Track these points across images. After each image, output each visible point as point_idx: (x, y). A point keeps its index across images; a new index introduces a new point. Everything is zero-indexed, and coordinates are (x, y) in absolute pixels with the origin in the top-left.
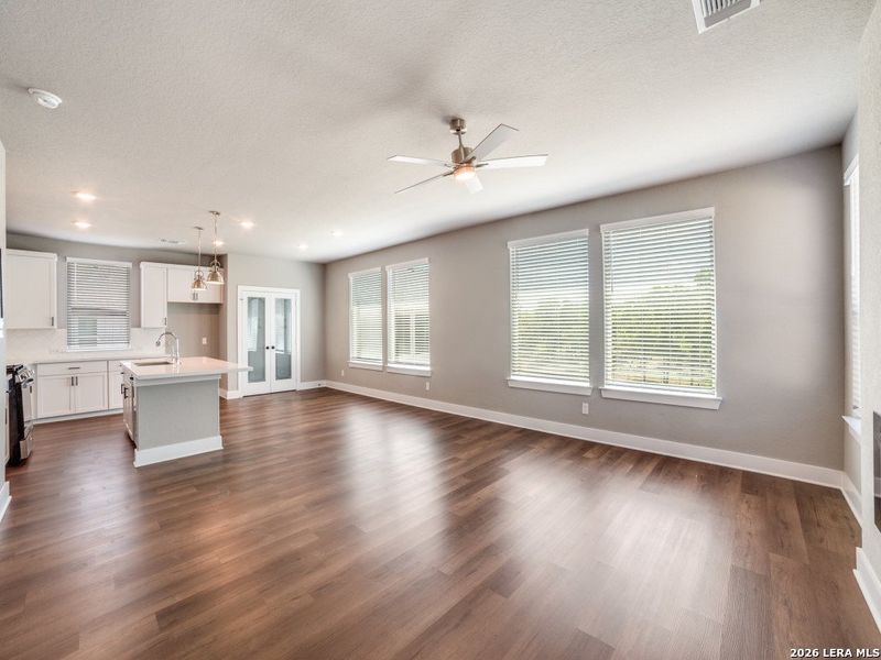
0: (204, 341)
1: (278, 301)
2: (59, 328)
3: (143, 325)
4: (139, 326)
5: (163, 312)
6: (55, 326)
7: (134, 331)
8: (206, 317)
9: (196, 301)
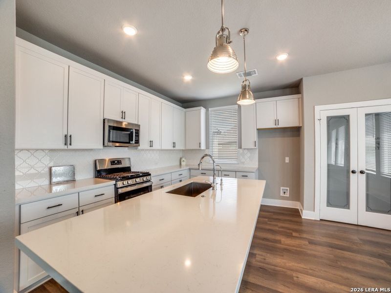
0: (287, 160)
2: (206, 149)
5: (254, 136)
7: (240, 151)
9: (279, 126)
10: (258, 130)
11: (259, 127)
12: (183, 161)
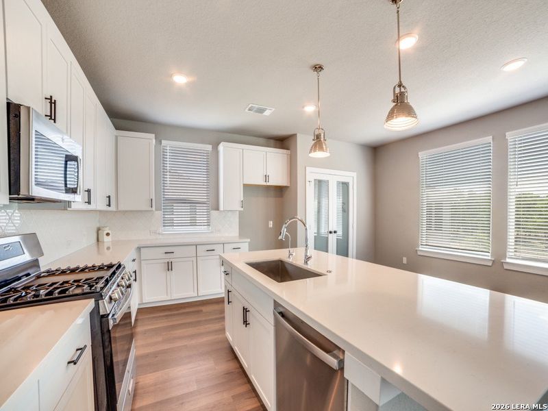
0: (271, 224)
1: (338, 183)
2: (156, 210)
3: (221, 208)
4: (217, 209)
5: (239, 194)
6: (154, 208)
7: (214, 213)
8: (272, 201)
9: (268, 184)
10: (245, 186)
11: (246, 182)
12: (108, 234)
